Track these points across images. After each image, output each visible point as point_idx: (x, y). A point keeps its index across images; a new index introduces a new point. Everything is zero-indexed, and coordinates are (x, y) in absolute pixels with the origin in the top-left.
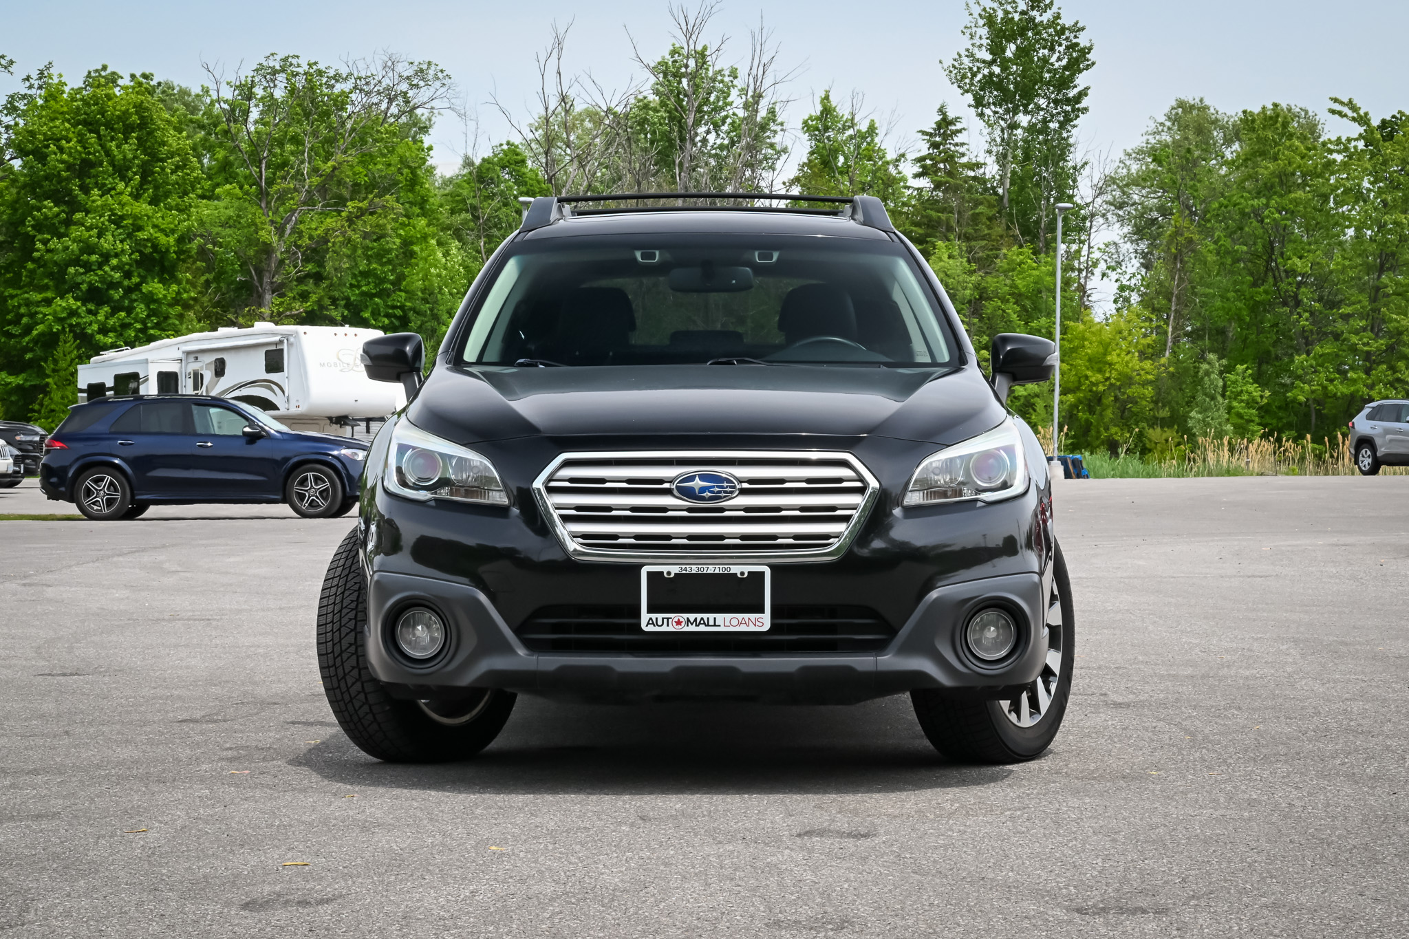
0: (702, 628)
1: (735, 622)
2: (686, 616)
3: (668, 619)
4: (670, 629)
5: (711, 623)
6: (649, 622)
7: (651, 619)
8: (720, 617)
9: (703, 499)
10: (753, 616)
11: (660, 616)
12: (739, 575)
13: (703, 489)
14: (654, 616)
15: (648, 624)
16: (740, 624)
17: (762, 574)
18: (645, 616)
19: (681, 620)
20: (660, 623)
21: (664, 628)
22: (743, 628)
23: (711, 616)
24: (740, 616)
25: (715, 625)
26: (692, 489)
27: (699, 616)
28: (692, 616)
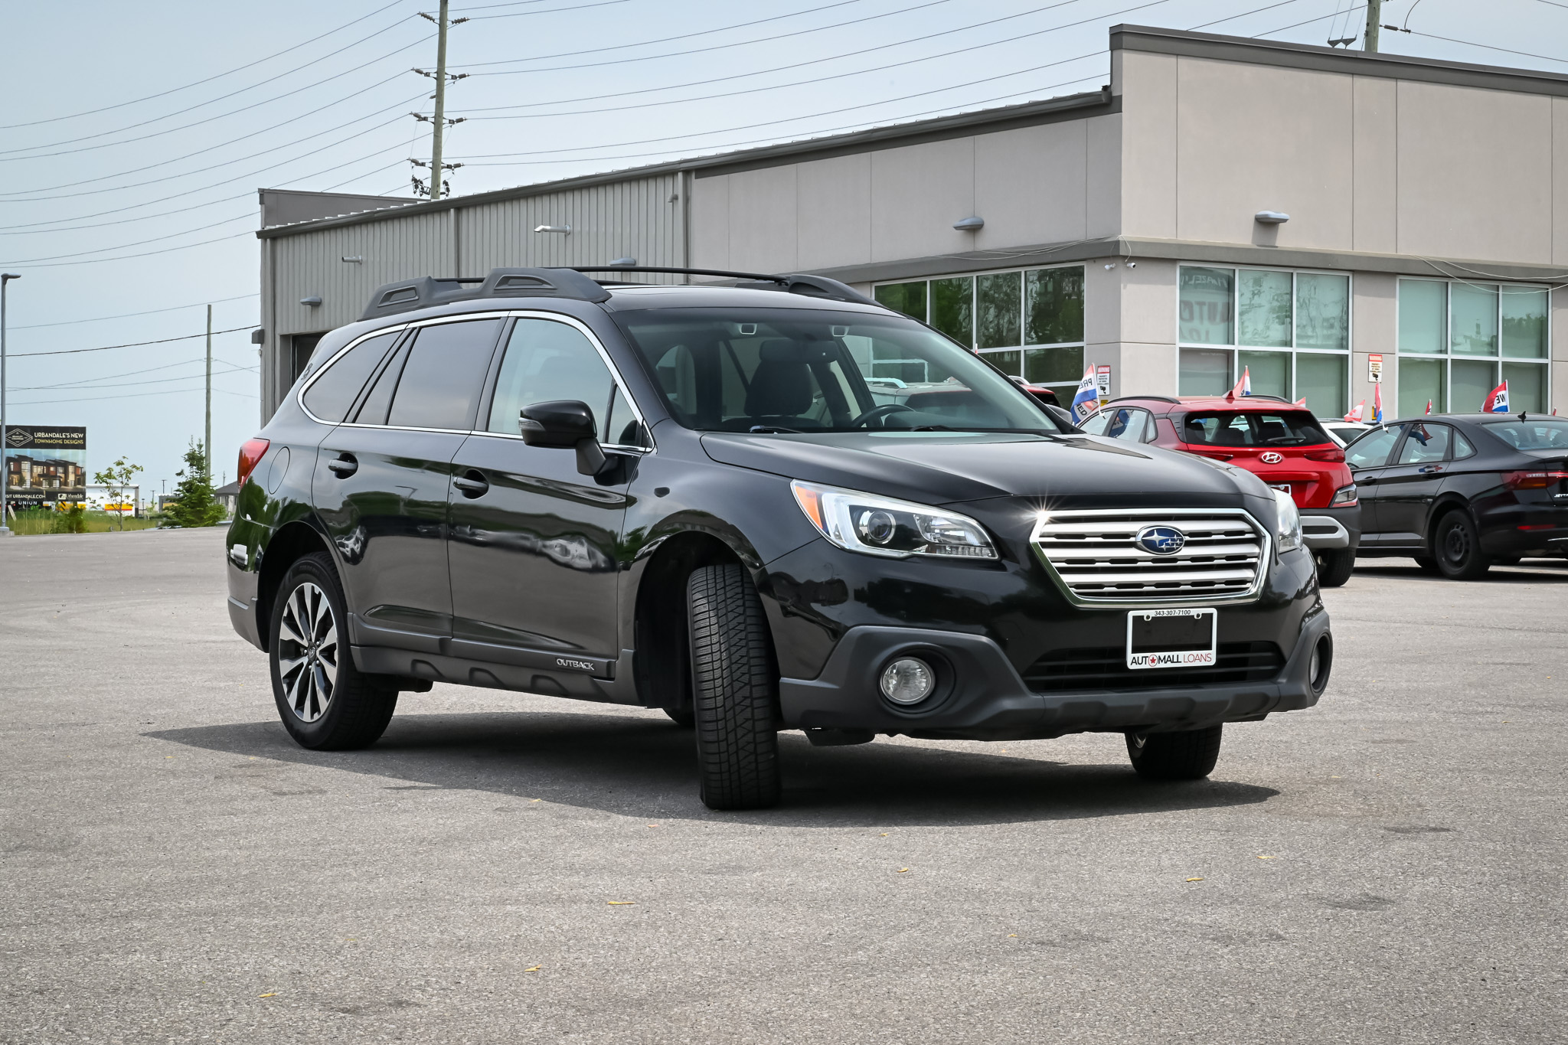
0: (1169, 665)
1: (1191, 658)
2: (1158, 654)
3: (1146, 657)
4: (1147, 666)
5: (1175, 660)
6: (1134, 661)
7: (1134, 658)
8: (1181, 654)
9: (1162, 550)
10: (1204, 652)
11: (1141, 655)
12: (1195, 617)
13: (1161, 542)
14: (1136, 655)
15: (1132, 662)
16: (1195, 660)
17: (1211, 615)
18: (1130, 656)
19: (1155, 658)
20: (1140, 662)
21: (1143, 666)
22: (1197, 664)
23: (1175, 653)
24: (1195, 653)
25: (1178, 662)
26: (1153, 542)
27: (1167, 654)
28: (1162, 654)
